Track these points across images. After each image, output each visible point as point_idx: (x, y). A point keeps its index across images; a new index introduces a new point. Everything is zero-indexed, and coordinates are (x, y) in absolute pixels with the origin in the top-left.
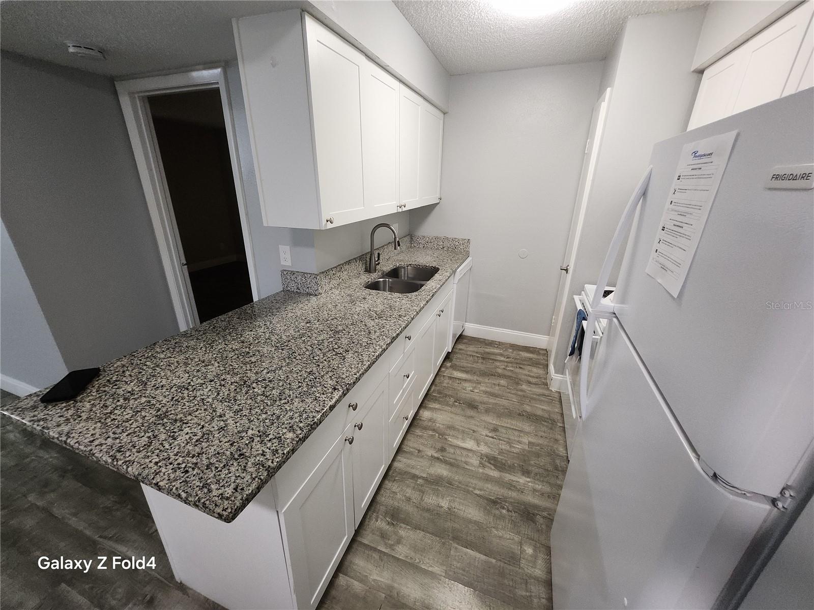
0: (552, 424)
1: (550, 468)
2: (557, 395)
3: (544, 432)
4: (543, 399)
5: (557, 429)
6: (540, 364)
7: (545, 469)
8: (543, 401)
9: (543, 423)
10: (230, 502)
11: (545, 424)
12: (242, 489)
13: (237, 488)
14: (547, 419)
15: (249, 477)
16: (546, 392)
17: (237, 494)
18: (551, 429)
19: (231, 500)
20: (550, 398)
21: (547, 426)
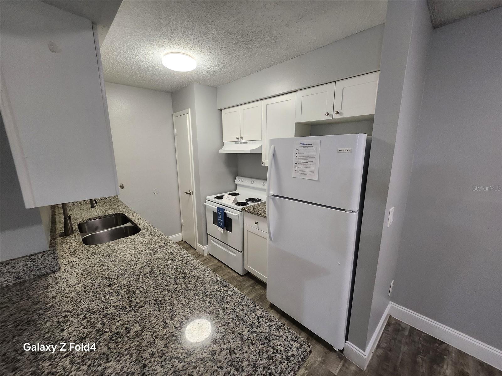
0: (221, 268)
1: (239, 284)
2: (209, 256)
3: (222, 273)
4: (207, 261)
5: (225, 268)
6: (188, 248)
7: (239, 286)
8: (208, 262)
9: (218, 270)
10: (304, 343)
11: (219, 270)
12: (296, 338)
13: (294, 340)
14: (217, 267)
15: (287, 334)
16: (204, 258)
17: (299, 340)
18: (223, 270)
19: (303, 343)
20: (208, 259)
21: (220, 270)
